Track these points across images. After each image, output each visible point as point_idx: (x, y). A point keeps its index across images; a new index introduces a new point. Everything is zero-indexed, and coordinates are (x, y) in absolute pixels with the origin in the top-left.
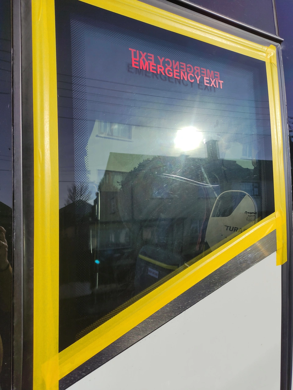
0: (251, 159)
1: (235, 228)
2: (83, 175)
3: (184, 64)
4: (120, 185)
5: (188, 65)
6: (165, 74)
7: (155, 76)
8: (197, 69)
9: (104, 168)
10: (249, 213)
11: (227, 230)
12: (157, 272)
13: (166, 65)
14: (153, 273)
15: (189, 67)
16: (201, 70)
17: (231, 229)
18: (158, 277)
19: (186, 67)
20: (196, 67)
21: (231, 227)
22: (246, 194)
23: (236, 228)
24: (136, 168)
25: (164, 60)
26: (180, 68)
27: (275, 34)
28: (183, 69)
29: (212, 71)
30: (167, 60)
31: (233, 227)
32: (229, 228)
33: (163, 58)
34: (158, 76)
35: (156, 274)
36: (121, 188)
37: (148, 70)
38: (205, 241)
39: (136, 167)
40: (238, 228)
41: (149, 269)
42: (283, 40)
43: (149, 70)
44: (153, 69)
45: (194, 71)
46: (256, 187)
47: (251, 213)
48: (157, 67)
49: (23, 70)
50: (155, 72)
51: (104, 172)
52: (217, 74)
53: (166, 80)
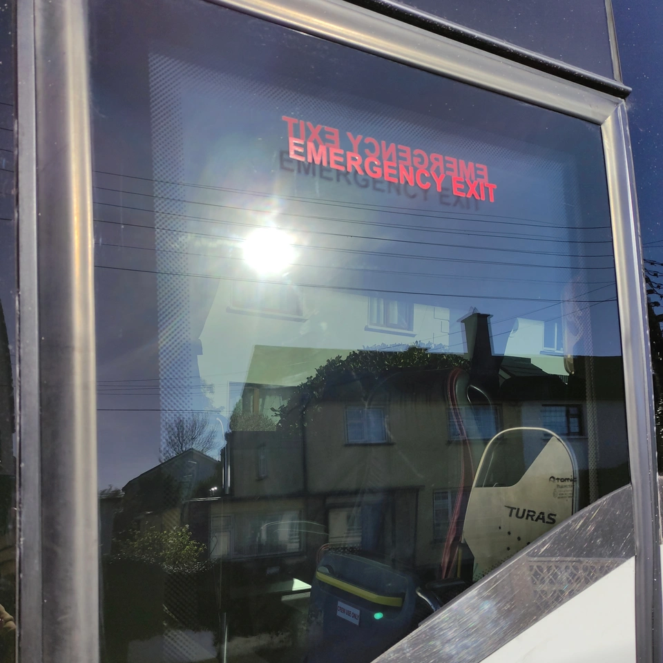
0: (561, 352)
1: (529, 511)
2: (181, 401)
3: (408, 149)
4: (276, 415)
5: (416, 152)
6: (364, 171)
7: (341, 178)
8: (436, 159)
9: (243, 379)
10: (558, 479)
11: (510, 515)
12: (357, 612)
13: (367, 151)
14: (349, 613)
15: (420, 156)
16: (445, 162)
17: (520, 514)
18: (360, 623)
19: (413, 156)
20: (433, 155)
21: (519, 509)
22: (552, 436)
23: (532, 511)
24: (312, 379)
25: (362, 141)
26: (399, 158)
27: (613, 79)
28: (405, 159)
29: (471, 164)
30: (369, 140)
31: (525, 510)
32: (514, 512)
33: (360, 137)
34: (351, 177)
35: (354, 616)
36: (280, 422)
37: (325, 164)
38: (462, 542)
39: (312, 377)
40: (534, 512)
41: (340, 604)
42: (630, 89)
43: (329, 163)
44: (338, 163)
45: (430, 164)
46: (574, 416)
47: (563, 480)
48: (345, 156)
49: (41, 167)
50: (343, 169)
51: (241, 388)
52: (482, 170)
53: (366, 186)
